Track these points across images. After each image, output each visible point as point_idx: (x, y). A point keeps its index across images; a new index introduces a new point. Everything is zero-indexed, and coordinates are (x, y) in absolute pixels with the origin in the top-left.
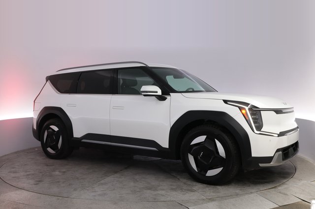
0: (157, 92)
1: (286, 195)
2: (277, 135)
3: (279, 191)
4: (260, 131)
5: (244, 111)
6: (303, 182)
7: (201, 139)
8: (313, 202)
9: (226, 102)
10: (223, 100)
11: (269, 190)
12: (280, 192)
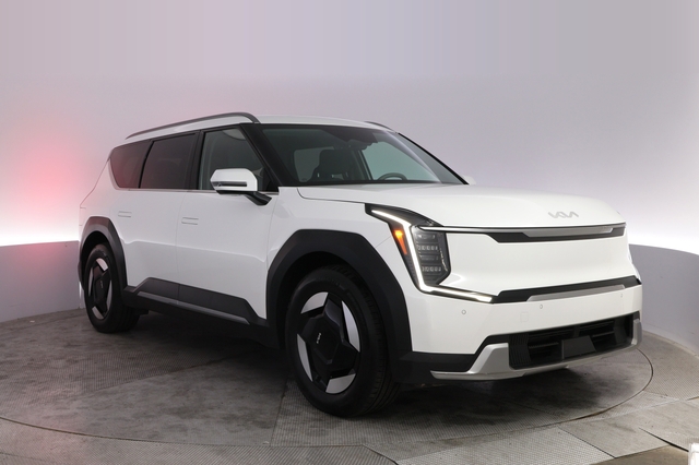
0: (244, 185)
1: (631, 430)
2: (490, 299)
3: (612, 422)
4: (437, 285)
5: (399, 234)
6: (669, 400)
7: (318, 300)
8: (695, 447)
9: (369, 208)
10: (366, 204)
11: (589, 419)
12: (615, 426)
